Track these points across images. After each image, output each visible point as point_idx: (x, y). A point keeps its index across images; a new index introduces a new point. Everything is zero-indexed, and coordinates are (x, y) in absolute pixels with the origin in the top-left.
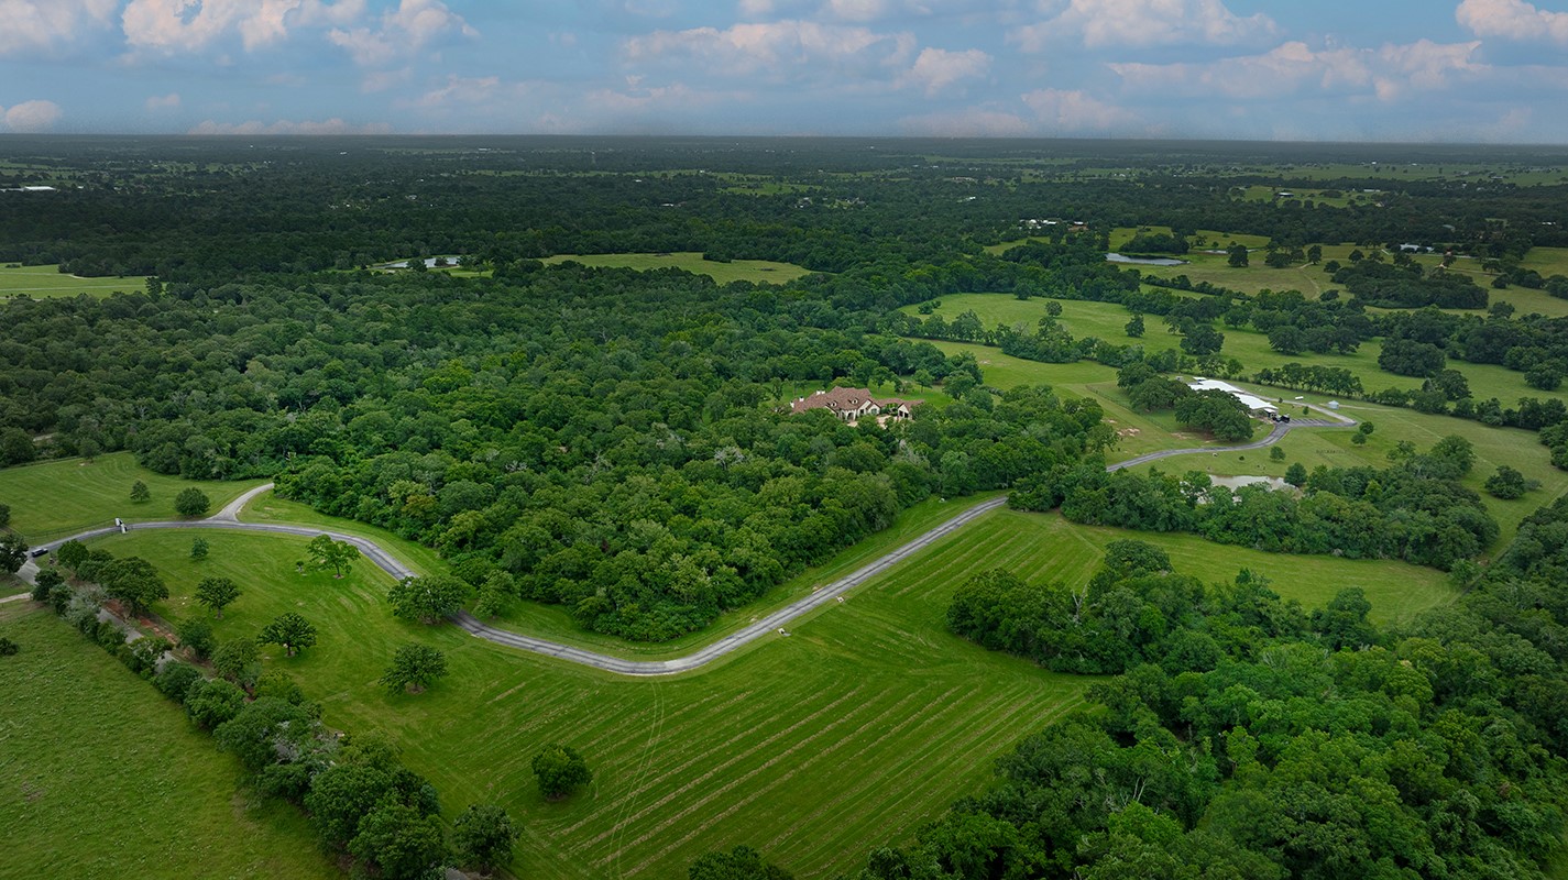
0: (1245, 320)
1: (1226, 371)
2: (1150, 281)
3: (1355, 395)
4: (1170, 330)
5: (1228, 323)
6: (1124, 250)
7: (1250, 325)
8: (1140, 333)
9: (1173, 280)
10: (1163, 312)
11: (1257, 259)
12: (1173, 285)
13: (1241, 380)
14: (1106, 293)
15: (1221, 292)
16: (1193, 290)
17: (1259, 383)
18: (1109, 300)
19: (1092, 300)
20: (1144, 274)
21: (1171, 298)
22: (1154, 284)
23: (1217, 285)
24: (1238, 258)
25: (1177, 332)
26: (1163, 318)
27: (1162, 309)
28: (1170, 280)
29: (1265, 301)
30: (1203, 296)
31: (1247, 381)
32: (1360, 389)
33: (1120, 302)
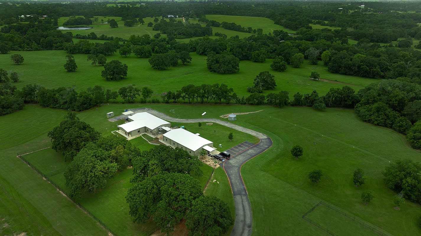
0: (129, 52)
1: (142, 97)
2: (78, 37)
3: (233, 101)
4: (93, 63)
5: (122, 54)
6: (65, 25)
7: (133, 54)
8: (74, 68)
9: (89, 35)
10: (87, 52)
11: (121, 24)
12: (89, 38)
13: (154, 102)
14: (55, 45)
15: (112, 39)
16: (99, 39)
17: (167, 102)
18: (57, 48)
19: (48, 50)
20: (74, 34)
21: (89, 44)
22: (80, 38)
23: (109, 36)
24: (113, 24)
25: (97, 64)
26: (87, 55)
27: (86, 51)
28: (87, 35)
29: (134, 40)
30: (105, 41)
31: (158, 102)
32: (234, 96)
33: (63, 49)
